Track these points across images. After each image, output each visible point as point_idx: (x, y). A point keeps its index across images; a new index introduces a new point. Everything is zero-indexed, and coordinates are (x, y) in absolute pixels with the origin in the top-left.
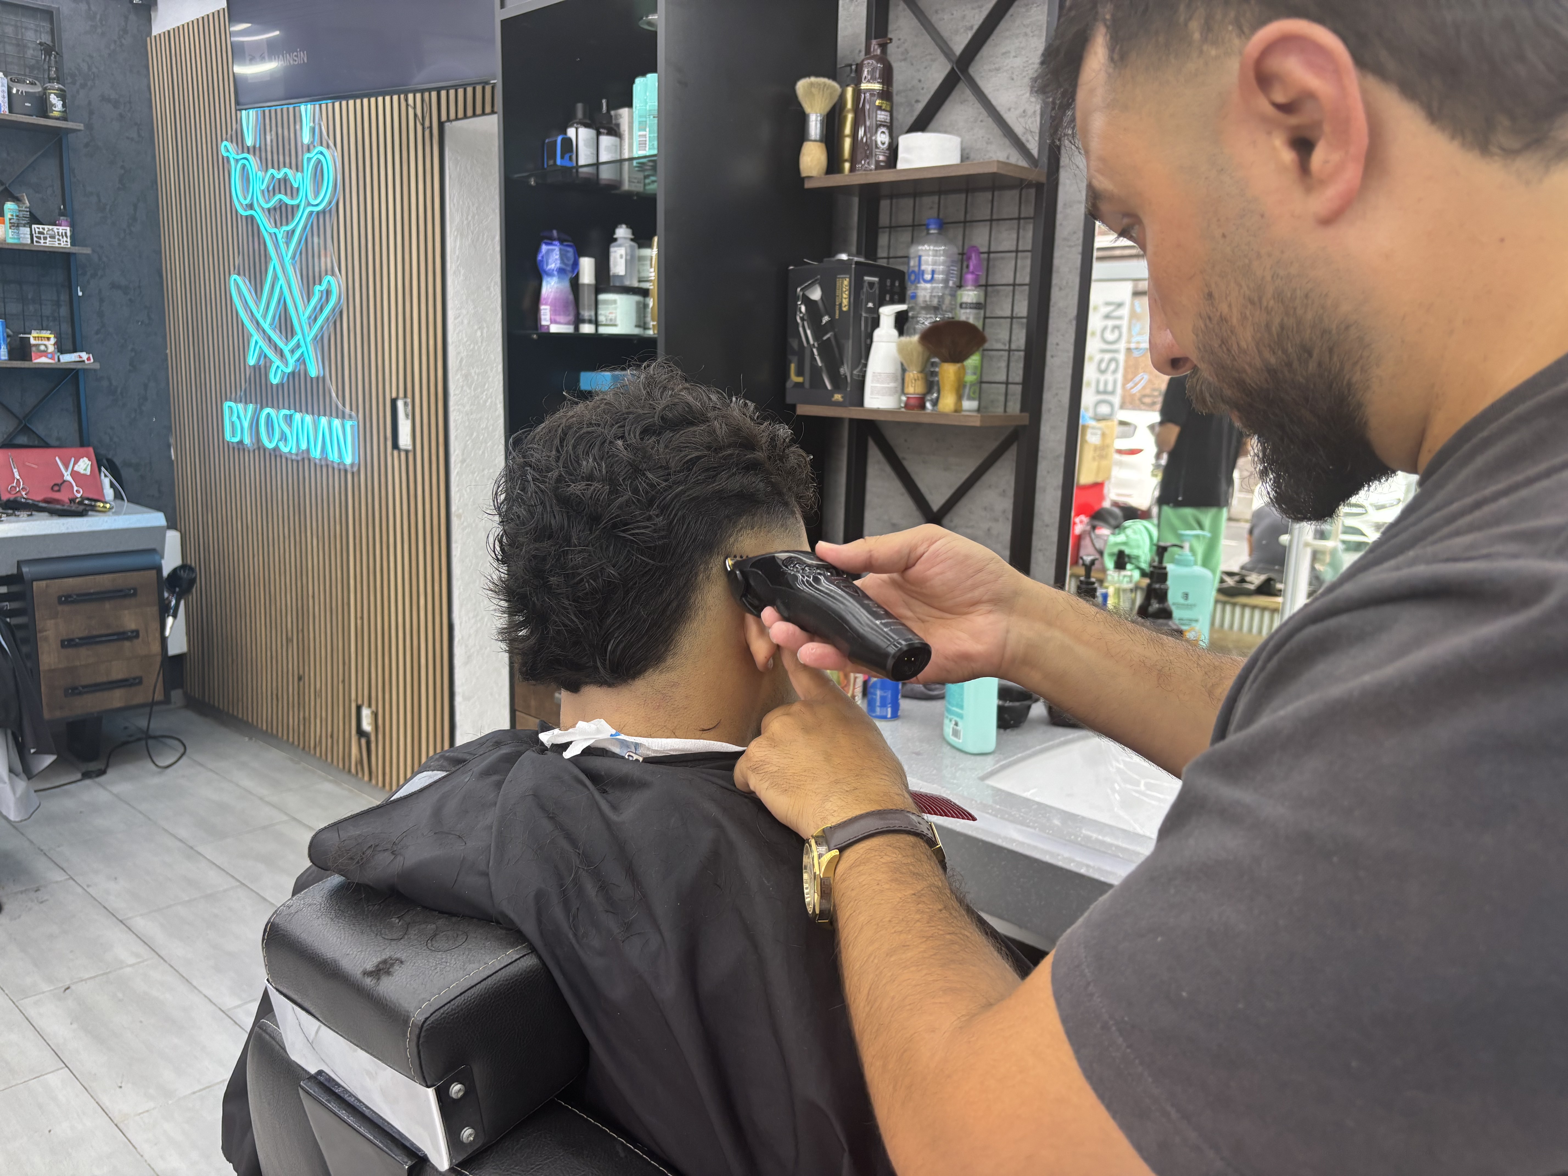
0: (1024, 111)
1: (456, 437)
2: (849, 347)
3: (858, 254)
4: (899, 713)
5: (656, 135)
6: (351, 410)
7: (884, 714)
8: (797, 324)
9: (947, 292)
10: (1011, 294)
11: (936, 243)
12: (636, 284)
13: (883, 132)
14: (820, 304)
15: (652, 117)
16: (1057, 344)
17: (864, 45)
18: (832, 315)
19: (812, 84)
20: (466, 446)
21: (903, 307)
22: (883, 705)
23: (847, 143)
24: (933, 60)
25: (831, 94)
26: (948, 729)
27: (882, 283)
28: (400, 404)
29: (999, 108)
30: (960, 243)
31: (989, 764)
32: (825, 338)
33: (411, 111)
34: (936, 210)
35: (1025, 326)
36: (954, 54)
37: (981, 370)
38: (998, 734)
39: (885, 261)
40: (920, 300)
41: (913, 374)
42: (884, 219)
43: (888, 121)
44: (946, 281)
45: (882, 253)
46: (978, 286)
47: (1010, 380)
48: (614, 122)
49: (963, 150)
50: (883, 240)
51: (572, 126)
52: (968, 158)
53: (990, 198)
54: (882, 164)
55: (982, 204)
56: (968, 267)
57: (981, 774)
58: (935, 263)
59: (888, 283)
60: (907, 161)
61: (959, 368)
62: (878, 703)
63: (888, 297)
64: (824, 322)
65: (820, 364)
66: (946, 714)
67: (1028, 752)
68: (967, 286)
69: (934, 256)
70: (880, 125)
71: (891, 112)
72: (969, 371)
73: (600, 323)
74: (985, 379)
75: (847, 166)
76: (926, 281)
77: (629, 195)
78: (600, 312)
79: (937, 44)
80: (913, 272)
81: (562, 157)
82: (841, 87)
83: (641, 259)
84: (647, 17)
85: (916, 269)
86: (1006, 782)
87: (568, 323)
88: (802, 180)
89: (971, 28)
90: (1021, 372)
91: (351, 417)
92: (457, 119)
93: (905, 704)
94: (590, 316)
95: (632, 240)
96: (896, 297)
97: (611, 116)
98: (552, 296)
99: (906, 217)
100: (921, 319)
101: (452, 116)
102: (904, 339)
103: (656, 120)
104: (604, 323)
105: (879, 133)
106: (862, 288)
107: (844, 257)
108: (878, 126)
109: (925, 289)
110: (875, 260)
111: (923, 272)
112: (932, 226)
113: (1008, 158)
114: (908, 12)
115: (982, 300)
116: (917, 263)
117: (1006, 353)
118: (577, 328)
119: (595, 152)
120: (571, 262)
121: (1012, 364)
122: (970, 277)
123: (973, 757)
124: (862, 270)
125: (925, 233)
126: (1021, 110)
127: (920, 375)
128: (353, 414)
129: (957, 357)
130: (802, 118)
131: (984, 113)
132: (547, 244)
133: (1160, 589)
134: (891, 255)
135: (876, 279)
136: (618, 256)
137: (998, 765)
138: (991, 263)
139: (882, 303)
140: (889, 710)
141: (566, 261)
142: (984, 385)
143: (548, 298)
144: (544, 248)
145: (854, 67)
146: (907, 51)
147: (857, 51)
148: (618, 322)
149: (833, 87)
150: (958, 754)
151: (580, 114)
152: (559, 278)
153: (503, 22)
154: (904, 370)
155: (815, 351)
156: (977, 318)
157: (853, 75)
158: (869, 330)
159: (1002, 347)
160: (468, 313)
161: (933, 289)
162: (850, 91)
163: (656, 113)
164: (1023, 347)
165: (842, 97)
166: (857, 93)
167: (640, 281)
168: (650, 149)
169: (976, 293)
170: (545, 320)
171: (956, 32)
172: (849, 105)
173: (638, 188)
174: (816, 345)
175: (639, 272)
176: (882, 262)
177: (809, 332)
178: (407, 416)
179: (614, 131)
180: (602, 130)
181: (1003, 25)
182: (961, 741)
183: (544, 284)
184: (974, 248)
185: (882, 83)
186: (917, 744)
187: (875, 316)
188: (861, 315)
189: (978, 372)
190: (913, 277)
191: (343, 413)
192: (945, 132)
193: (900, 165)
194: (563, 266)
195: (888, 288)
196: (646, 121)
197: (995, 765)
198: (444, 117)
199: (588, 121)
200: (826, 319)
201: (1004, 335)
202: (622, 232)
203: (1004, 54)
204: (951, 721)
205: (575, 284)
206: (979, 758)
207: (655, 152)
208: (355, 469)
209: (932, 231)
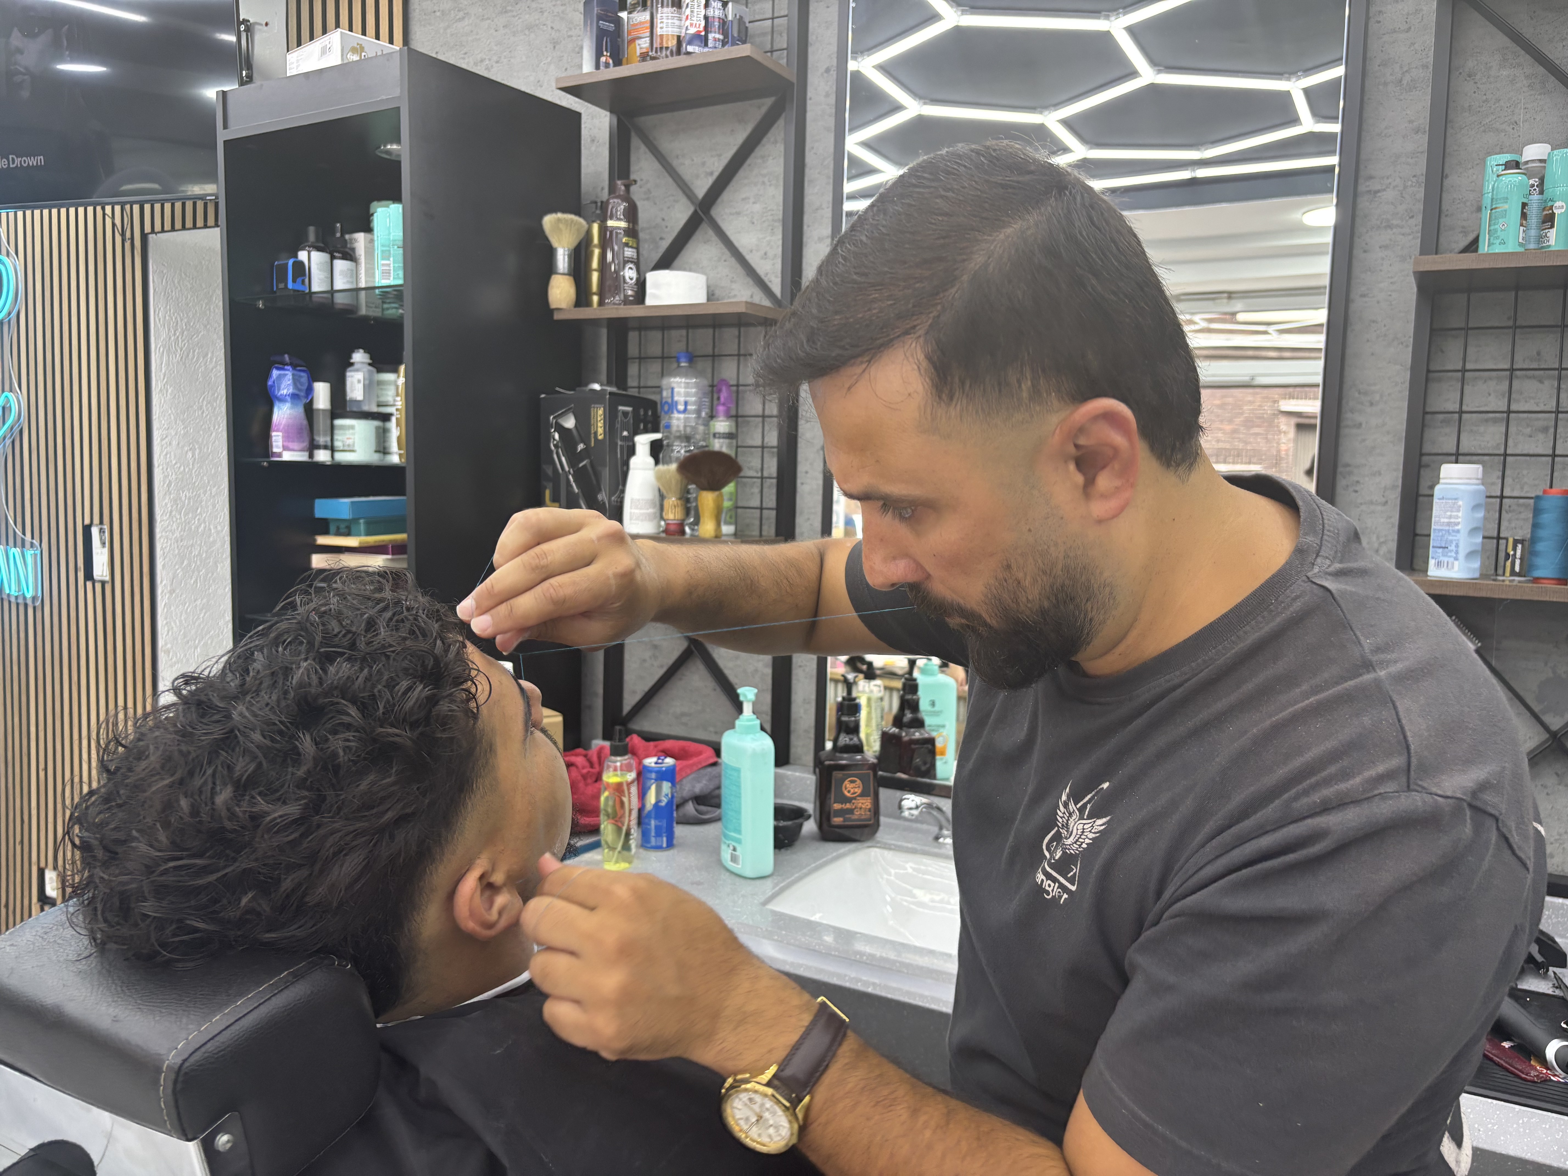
0: (765, 254)
1: (164, 566)
2: (606, 474)
3: (609, 383)
4: (675, 842)
5: (401, 265)
6: (33, 538)
7: (659, 844)
8: (552, 451)
9: (700, 422)
10: (761, 425)
11: (686, 376)
12: (374, 409)
13: (631, 268)
14: (575, 432)
15: (396, 247)
16: (807, 472)
17: (607, 183)
18: (586, 442)
19: (559, 220)
20: (175, 576)
21: (657, 436)
22: (658, 835)
23: (595, 276)
24: (676, 201)
25: (578, 230)
26: (726, 855)
27: (635, 412)
28: (95, 531)
29: (741, 250)
30: (710, 375)
31: (768, 887)
32: (581, 465)
33: (108, 221)
34: (684, 343)
35: (776, 455)
36: (696, 197)
37: (735, 496)
38: (775, 854)
39: (637, 390)
40: (674, 429)
41: (672, 501)
42: (633, 349)
43: (635, 257)
44: (698, 412)
45: (632, 382)
46: (729, 416)
47: (764, 506)
48: (348, 246)
49: (708, 287)
50: (633, 369)
51: (303, 249)
52: (713, 295)
53: (737, 333)
54: (631, 298)
55: (729, 338)
56: (719, 398)
57: (762, 898)
58: (687, 394)
59: (642, 412)
60: (655, 296)
61: (718, 496)
62: (653, 834)
63: (642, 426)
64: (579, 449)
65: (576, 491)
66: (723, 839)
67: (805, 871)
68: (719, 417)
69: (685, 388)
70: (628, 261)
71: (637, 249)
72: (726, 497)
73: (336, 449)
74: (740, 504)
75: (595, 299)
76: (679, 412)
77: (366, 319)
78: (336, 437)
79: (679, 186)
80: (666, 402)
81: (294, 281)
82: (588, 223)
83: (380, 383)
84: (385, 146)
85: (670, 400)
86: (788, 905)
87: (302, 450)
88: (552, 311)
89: (711, 174)
90: (774, 497)
91: (32, 545)
92: (163, 231)
93: (680, 831)
94: (326, 442)
95: (370, 364)
96: (650, 426)
97: (346, 241)
98: (284, 422)
99: (655, 349)
100: (675, 448)
101: (158, 227)
102: (661, 467)
103: (401, 251)
104: (341, 448)
105: (627, 268)
106: (616, 417)
107: (596, 387)
108: (626, 262)
109: (678, 419)
110: (625, 389)
111: (677, 403)
112: (683, 359)
113: (752, 296)
114: (649, 155)
115: (734, 431)
116: (670, 395)
117: (759, 480)
118: (311, 456)
119: (330, 276)
120: (305, 387)
121: (765, 490)
122: (721, 409)
123: (753, 882)
124: (615, 400)
125: (675, 365)
126: (763, 252)
127: (679, 502)
128: (36, 542)
129: (715, 486)
130: (550, 252)
131: (727, 253)
132: (278, 369)
133: (913, 700)
134: (642, 385)
135: (629, 409)
136: (355, 381)
137: (777, 888)
138: (740, 396)
139: (637, 432)
140: (665, 839)
141: (300, 386)
142: (739, 510)
143: (279, 424)
144: (275, 373)
145: (599, 204)
146: (649, 191)
147: (599, 189)
148: (356, 448)
149: (580, 223)
150: (737, 880)
151: (312, 237)
152: (292, 403)
153: (226, 142)
154: (662, 497)
155: (571, 477)
156: (729, 446)
157: (598, 212)
158: (625, 458)
159: (755, 474)
160: (176, 434)
161: (686, 419)
162: (595, 228)
163: (401, 243)
164: (775, 475)
165: (589, 233)
166: (603, 229)
167: (379, 405)
168: (395, 278)
169: (727, 423)
170: (277, 447)
171: (697, 176)
172: (596, 240)
173: (376, 313)
174: (572, 471)
175: (378, 397)
176: (633, 392)
177: (563, 459)
178: (103, 544)
179: (349, 255)
180: (336, 254)
181: (741, 173)
182: (740, 866)
183: (276, 410)
184: (723, 381)
185: (628, 221)
186: (696, 872)
187: (631, 444)
188: (617, 444)
189: (734, 498)
190: (666, 408)
191: (23, 541)
192: (690, 270)
193: (649, 301)
194: (296, 392)
195: (642, 417)
196: (389, 251)
197: (774, 888)
198: (148, 229)
199: (322, 245)
200: (581, 447)
201: (756, 462)
202: (359, 357)
203: (743, 199)
204: (729, 846)
205: (309, 410)
206: (758, 882)
207: (401, 282)
208: (38, 603)
209: (683, 364)
